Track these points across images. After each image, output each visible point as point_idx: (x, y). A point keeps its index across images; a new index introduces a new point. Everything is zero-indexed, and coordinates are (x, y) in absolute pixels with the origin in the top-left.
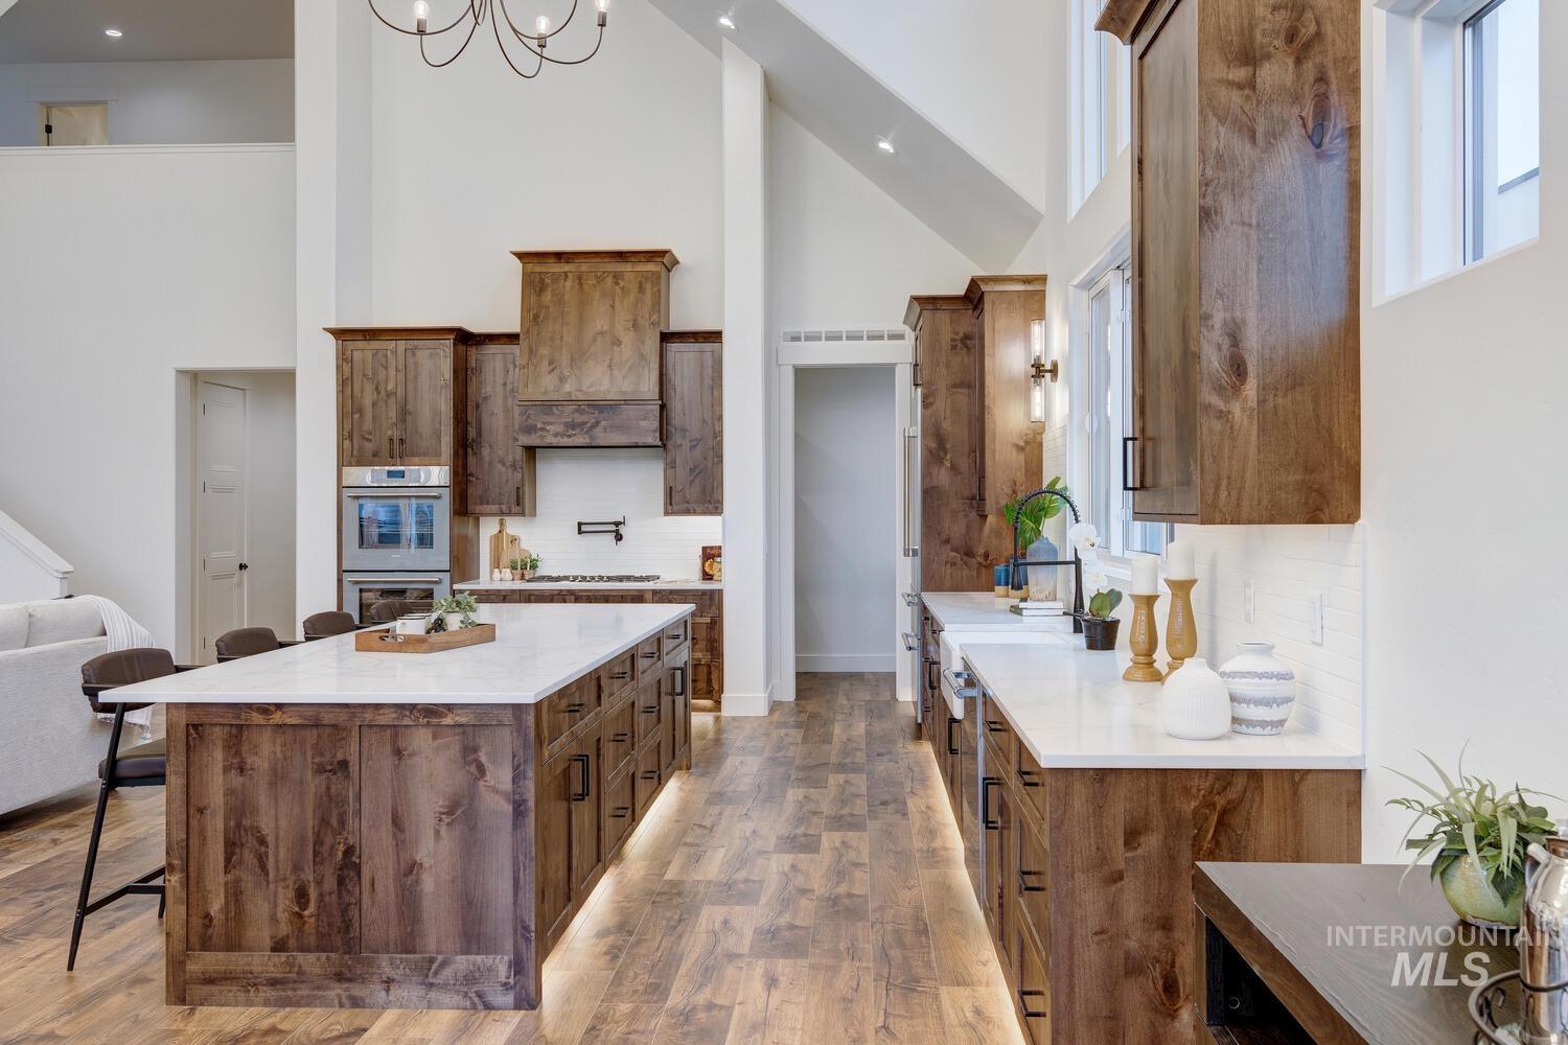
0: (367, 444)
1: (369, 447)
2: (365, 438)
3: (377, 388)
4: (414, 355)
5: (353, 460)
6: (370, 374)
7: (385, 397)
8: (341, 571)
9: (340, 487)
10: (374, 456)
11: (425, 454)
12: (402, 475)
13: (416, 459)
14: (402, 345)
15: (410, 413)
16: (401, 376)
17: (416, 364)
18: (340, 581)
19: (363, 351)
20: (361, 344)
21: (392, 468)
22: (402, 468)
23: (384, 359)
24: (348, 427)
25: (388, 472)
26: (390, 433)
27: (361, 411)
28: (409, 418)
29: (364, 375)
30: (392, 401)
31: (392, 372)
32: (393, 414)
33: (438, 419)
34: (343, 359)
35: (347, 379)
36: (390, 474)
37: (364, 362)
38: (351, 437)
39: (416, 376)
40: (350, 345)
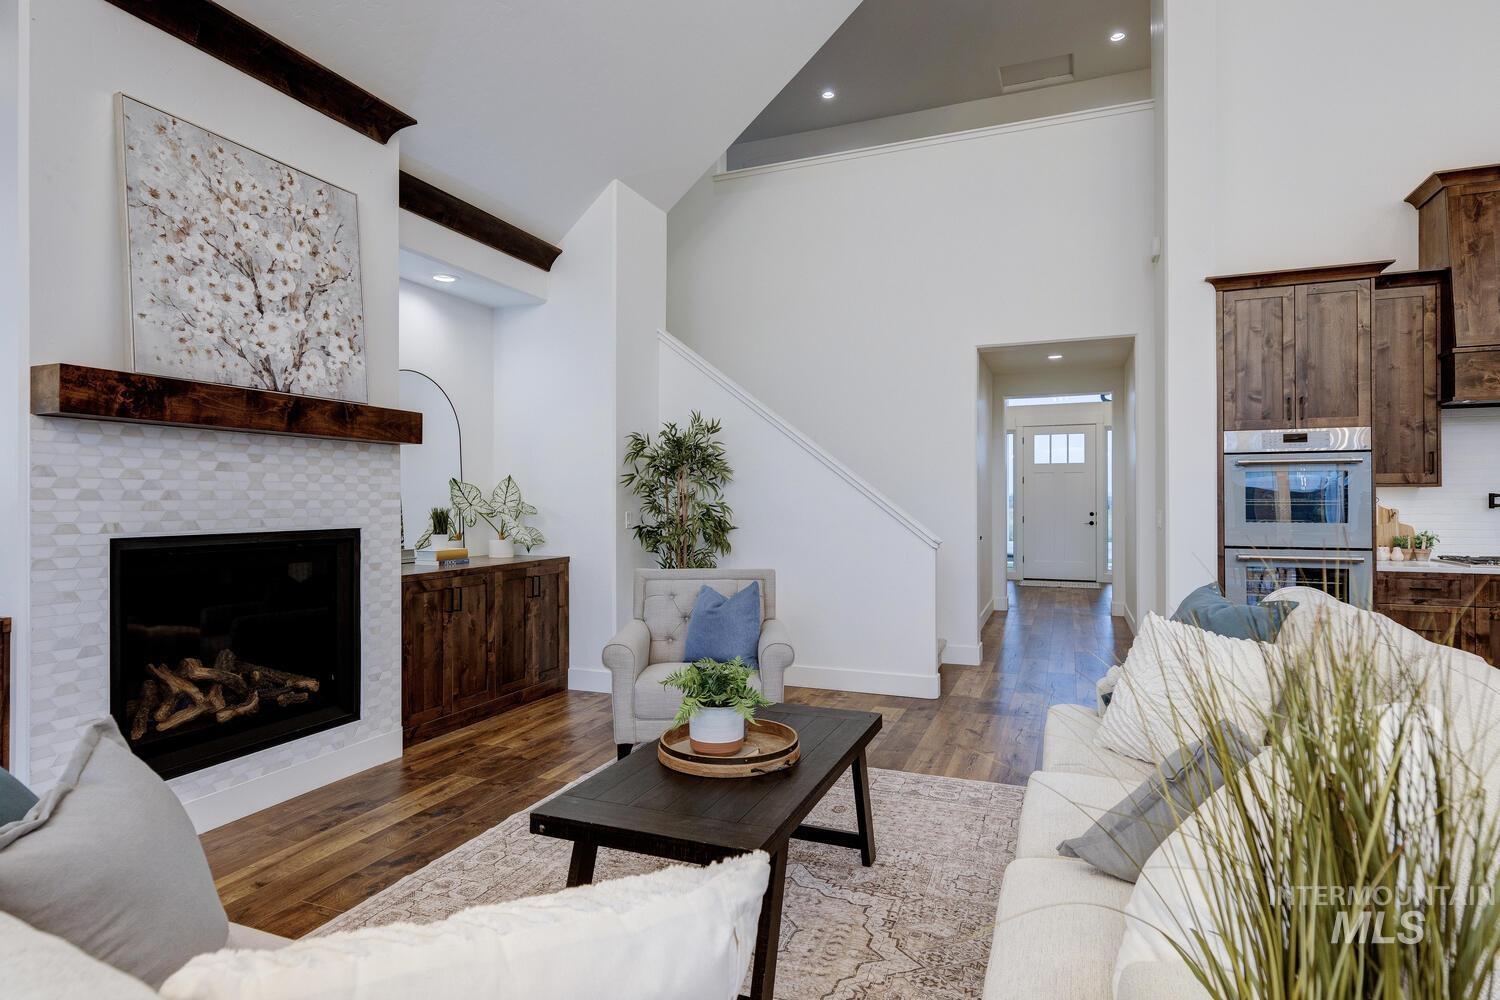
0: (1254, 404)
1: (1257, 408)
2: (1251, 398)
3: (1268, 342)
4: (1319, 300)
5: (1238, 424)
6: (1259, 326)
7: (1280, 352)
8: (1222, 548)
9: (1221, 454)
10: (1264, 418)
11: (1334, 414)
12: (1303, 438)
13: (1323, 420)
14: (1302, 291)
15: (1314, 368)
16: (1300, 326)
17: (1321, 311)
18: (1221, 558)
19: (1248, 302)
20: (1248, 294)
21: (1289, 431)
22: (1305, 431)
23: (1278, 309)
24: (1230, 386)
25: (1285, 435)
26: (1286, 391)
27: (1247, 368)
28: (1312, 374)
29: (1251, 328)
30: (1289, 355)
31: (1289, 322)
32: (1289, 369)
33: (1353, 373)
34: (1223, 311)
35: (1229, 334)
36: (1288, 439)
37: (1250, 313)
38: (1234, 398)
39: (1322, 324)
40: (1231, 296)
